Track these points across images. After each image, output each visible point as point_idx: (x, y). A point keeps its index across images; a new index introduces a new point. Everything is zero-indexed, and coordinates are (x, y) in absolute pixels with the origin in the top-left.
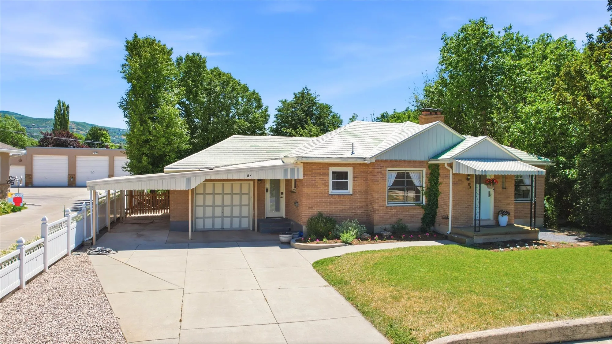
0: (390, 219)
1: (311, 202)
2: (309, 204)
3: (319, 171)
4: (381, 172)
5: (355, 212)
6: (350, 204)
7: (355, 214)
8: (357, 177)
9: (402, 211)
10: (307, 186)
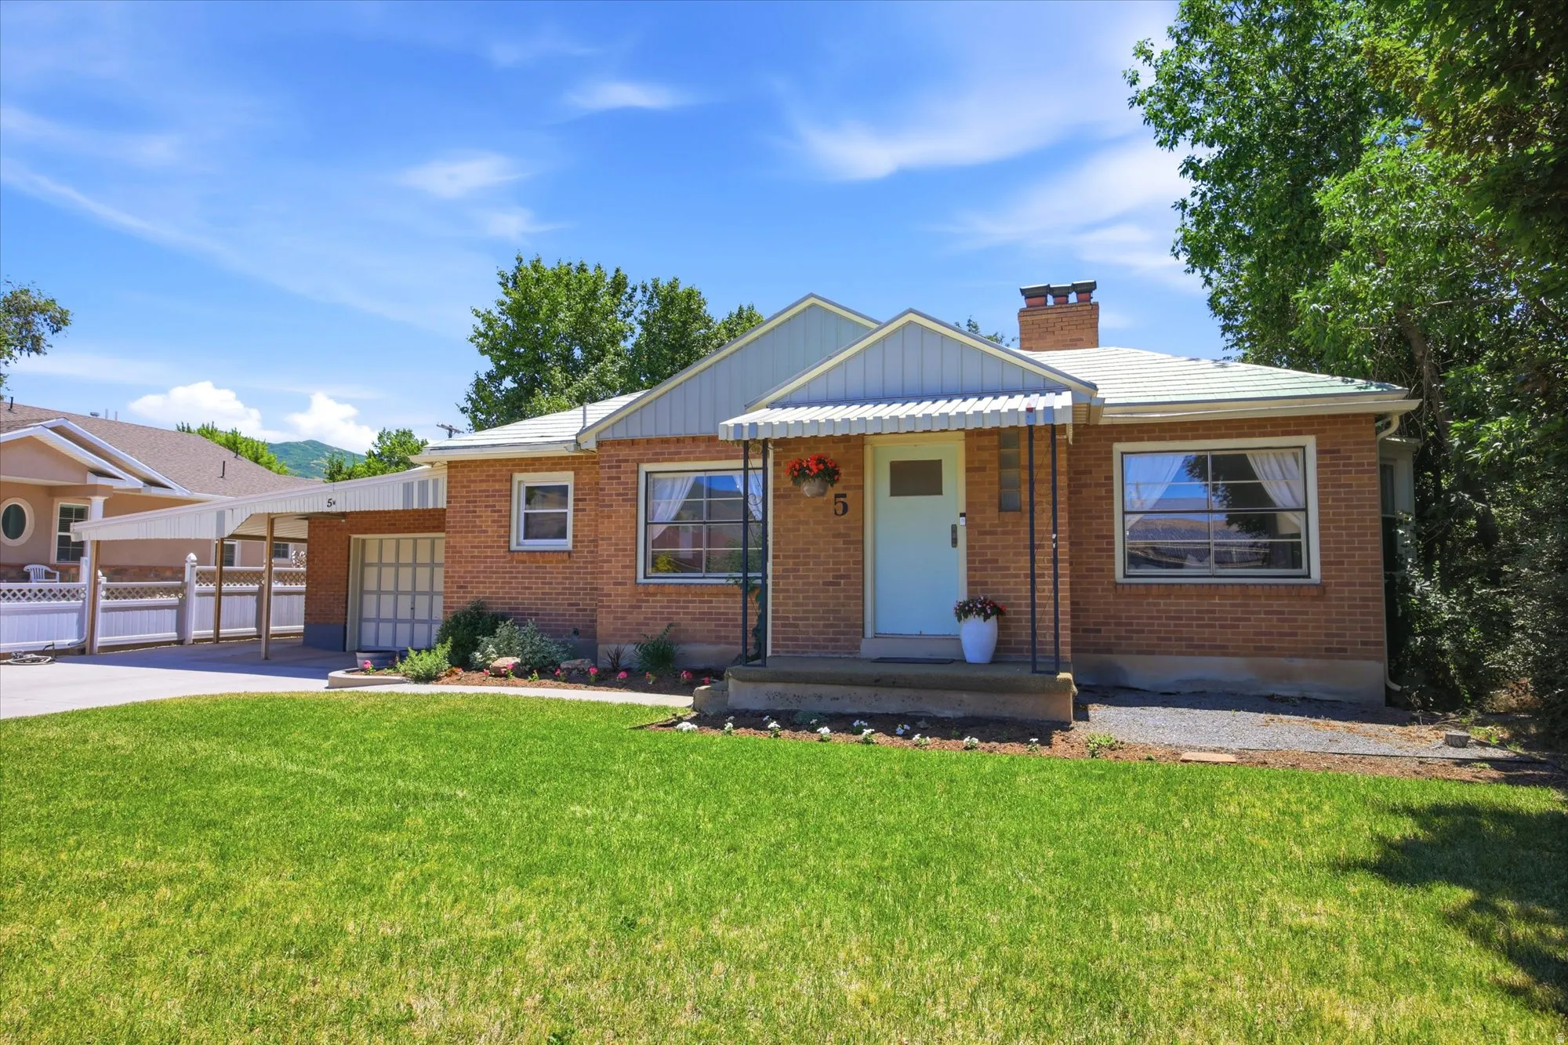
0: (647, 625)
1: (465, 572)
2: (460, 577)
3: (484, 486)
4: (619, 478)
5: (578, 605)
6: (567, 578)
7: (577, 610)
8: (585, 500)
9: (685, 602)
10: (455, 527)
